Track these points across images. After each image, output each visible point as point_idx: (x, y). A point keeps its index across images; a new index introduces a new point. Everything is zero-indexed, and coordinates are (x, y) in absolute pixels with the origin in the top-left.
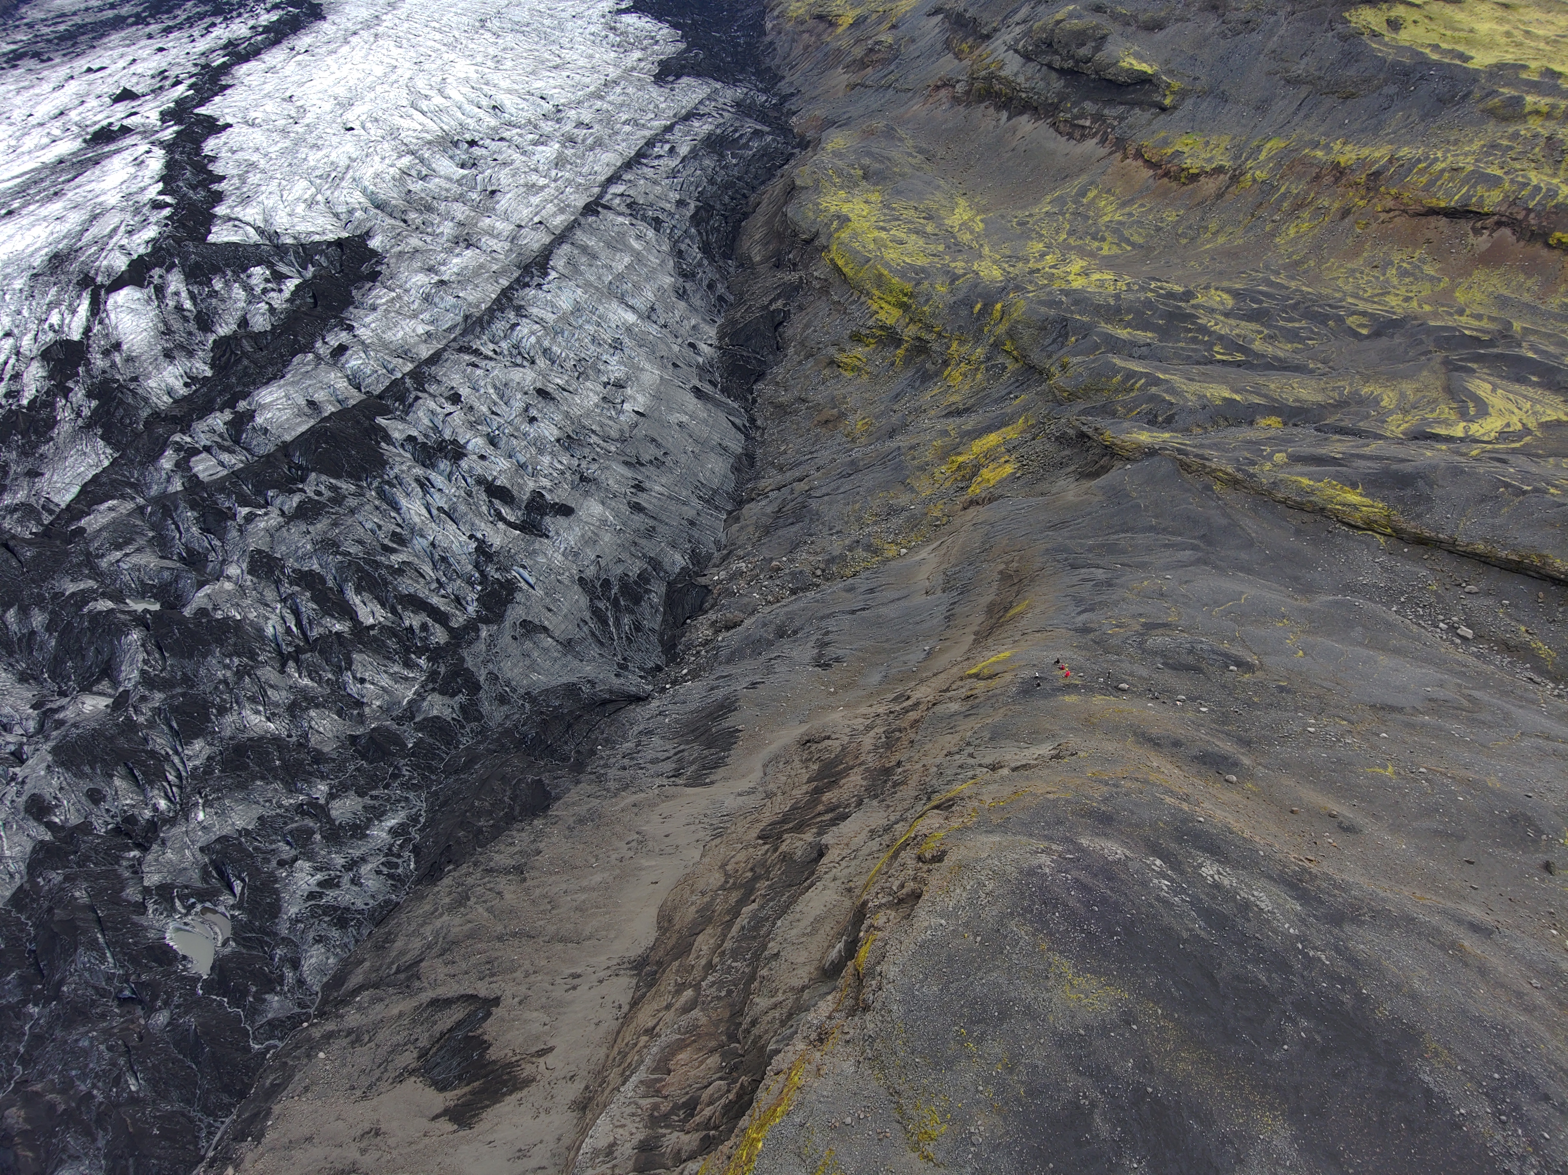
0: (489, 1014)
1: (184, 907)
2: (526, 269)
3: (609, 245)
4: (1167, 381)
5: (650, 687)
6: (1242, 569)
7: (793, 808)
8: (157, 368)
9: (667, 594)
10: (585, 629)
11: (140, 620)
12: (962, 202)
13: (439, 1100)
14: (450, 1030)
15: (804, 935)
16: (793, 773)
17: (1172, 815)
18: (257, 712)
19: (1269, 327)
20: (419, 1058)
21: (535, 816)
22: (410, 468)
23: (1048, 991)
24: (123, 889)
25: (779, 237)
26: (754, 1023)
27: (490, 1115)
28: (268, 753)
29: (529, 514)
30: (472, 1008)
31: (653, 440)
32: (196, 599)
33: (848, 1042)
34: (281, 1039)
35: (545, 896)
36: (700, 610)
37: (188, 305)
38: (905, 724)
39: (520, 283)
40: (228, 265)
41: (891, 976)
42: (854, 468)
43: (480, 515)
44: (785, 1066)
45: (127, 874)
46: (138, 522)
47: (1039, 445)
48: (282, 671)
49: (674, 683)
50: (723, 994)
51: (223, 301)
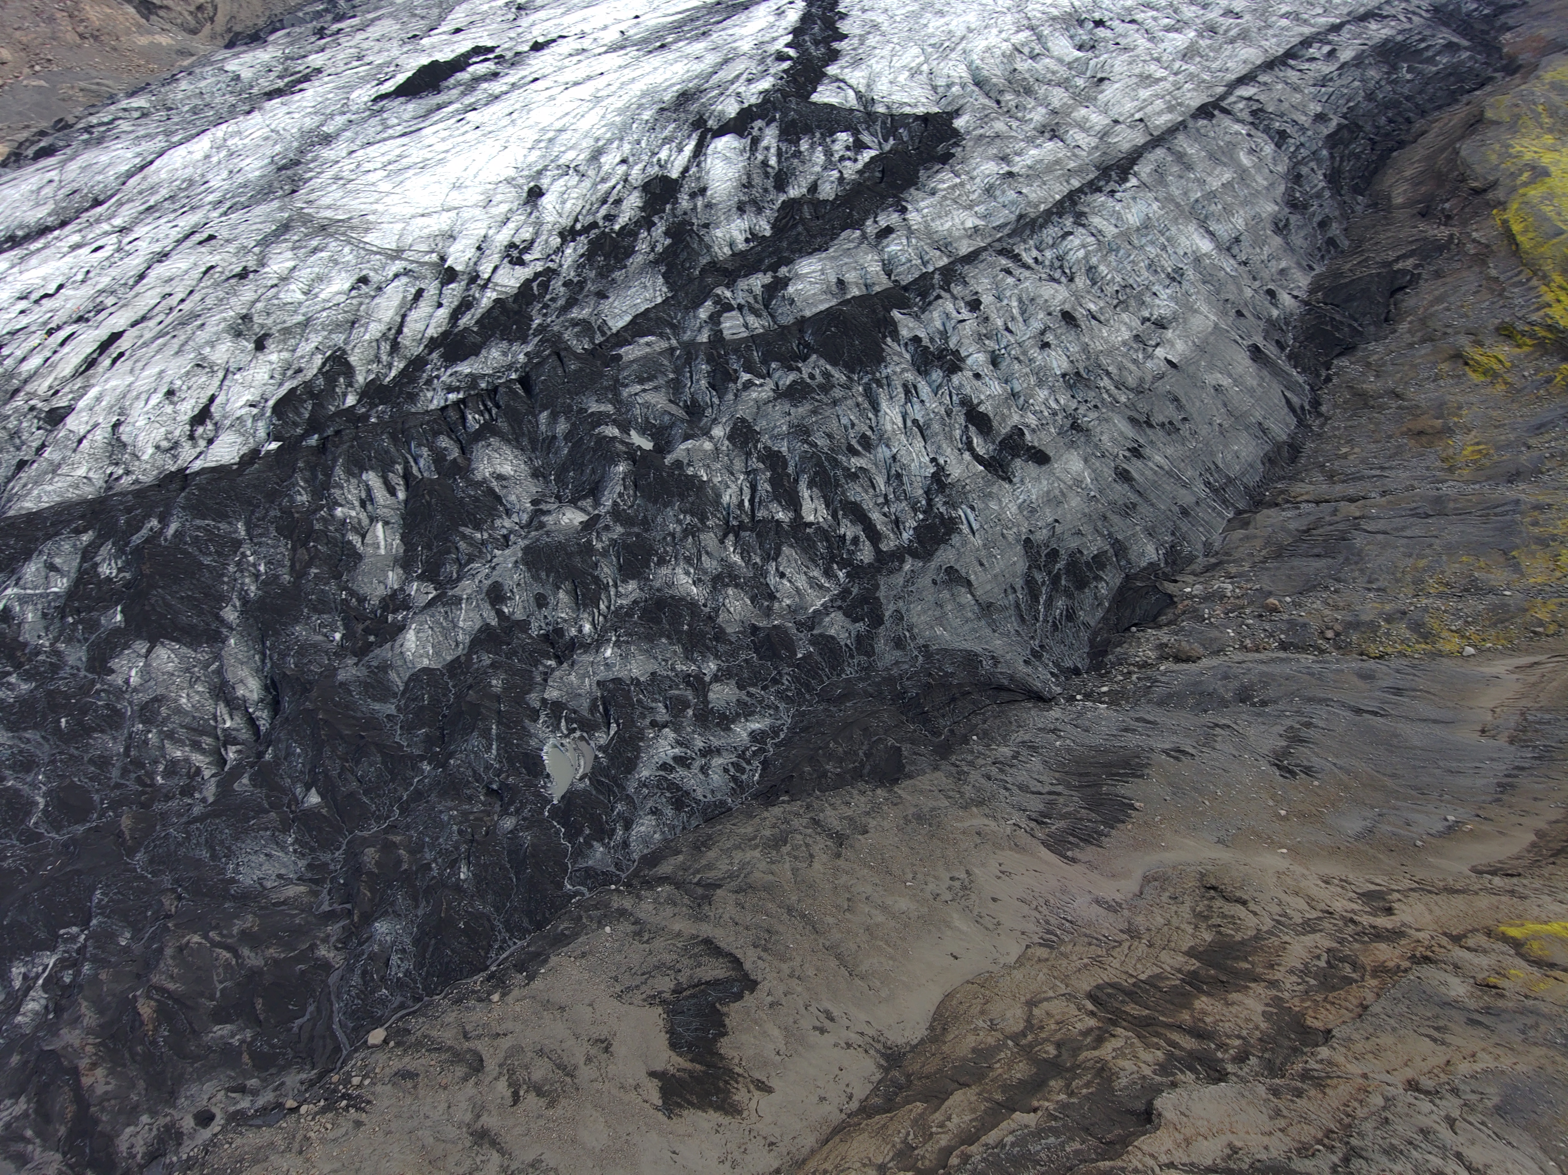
1: (567, 729)
2: (1105, 171)
3: (1212, 156)
5: (1058, 690)
8: (728, 218)
9: (1120, 589)
11: (631, 454)
13: (665, 1056)
14: (706, 984)
16: (1175, 922)
18: (687, 573)
20: (674, 992)
21: (881, 784)
22: (903, 370)
29: (1000, 451)
30: (733, 975)
31: (1176, 400)
32: (678, 450)
34: (590, 890)
35: (847, 889)
36: (1152, 621)
37: (773, 161)
42: (1437, 508)
43: (951, 438)
46: (665, 362)
48: (721, 542)
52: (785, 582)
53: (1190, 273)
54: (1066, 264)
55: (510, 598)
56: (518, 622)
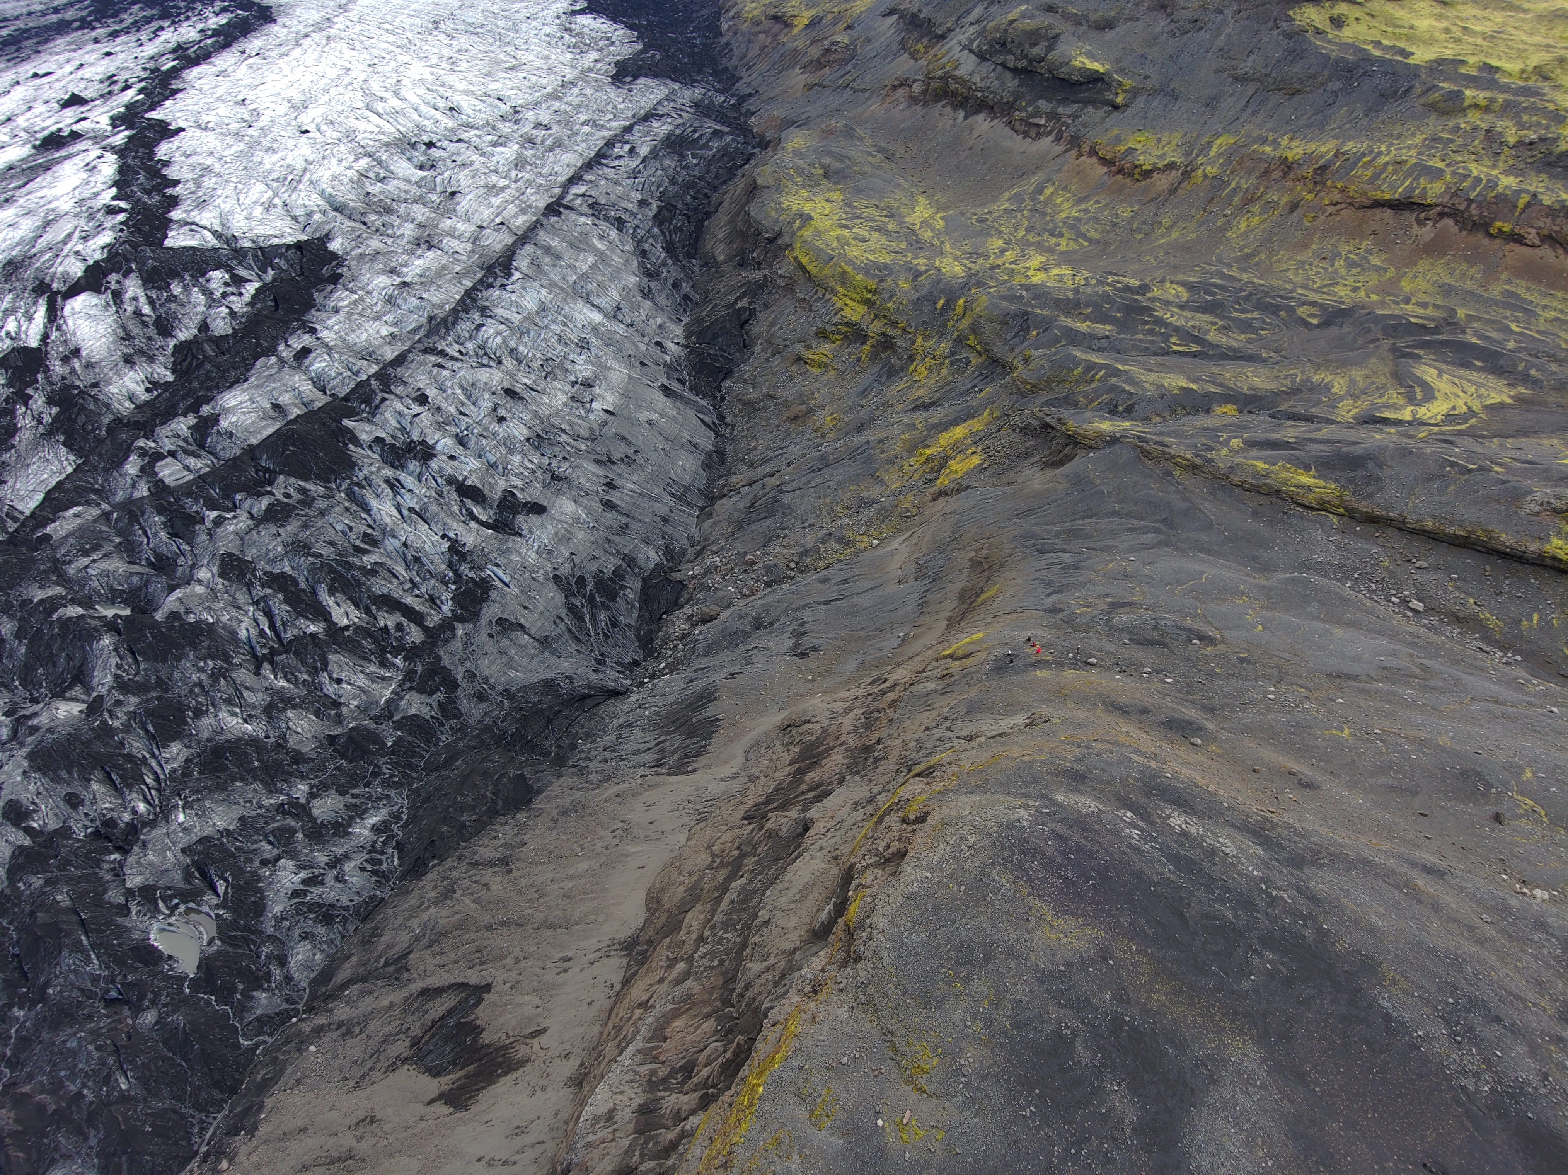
0: (480, 1000)
1: (168, 908)
2: (489, 270)
3: (572, 245)
4: (1126, 372)
5: (629, 682)
6: (1202, 550)
7: (776, 789)
8: (117, 373)
9: (642, 590)
10: (562, 625)
11: (111, 625)
12: (922, 200)
13: (434, 1086)
14: (441, 1018)
15: (793, 902)
16: (775, 757)
17: (1141, 772)
18: (234, 714)
19: (1222, 318)
20: (411, 1047)
21: (518, 809)
22: (379, 469)
23: (1029, 932)
24: (105, 892)
25: (743, 235)
26: (747, 987)
27: (486, 1097)
28: (246, 754)
29: (501, 513)
30: (463, 995)
31: (623, 438)
32: (167, 603)
33: (841, 990)
35: (532, 886)
36: (675, 605)
37: (147, 310)
38: (884, 705)
39: (484, 284)
40: (186, 270)
41: (881, 927)
42: (824, 462)
43: (452, 514)
44: (781, 1018)
45: (108, 877)
46: (104, 529)
47: (1006, 436)
48: (257, 674)
49: (652, 677)
50: (716, 963)
51: (182, 305)
52: (345, 686)
55: (34, 811)
56: (56, 831)
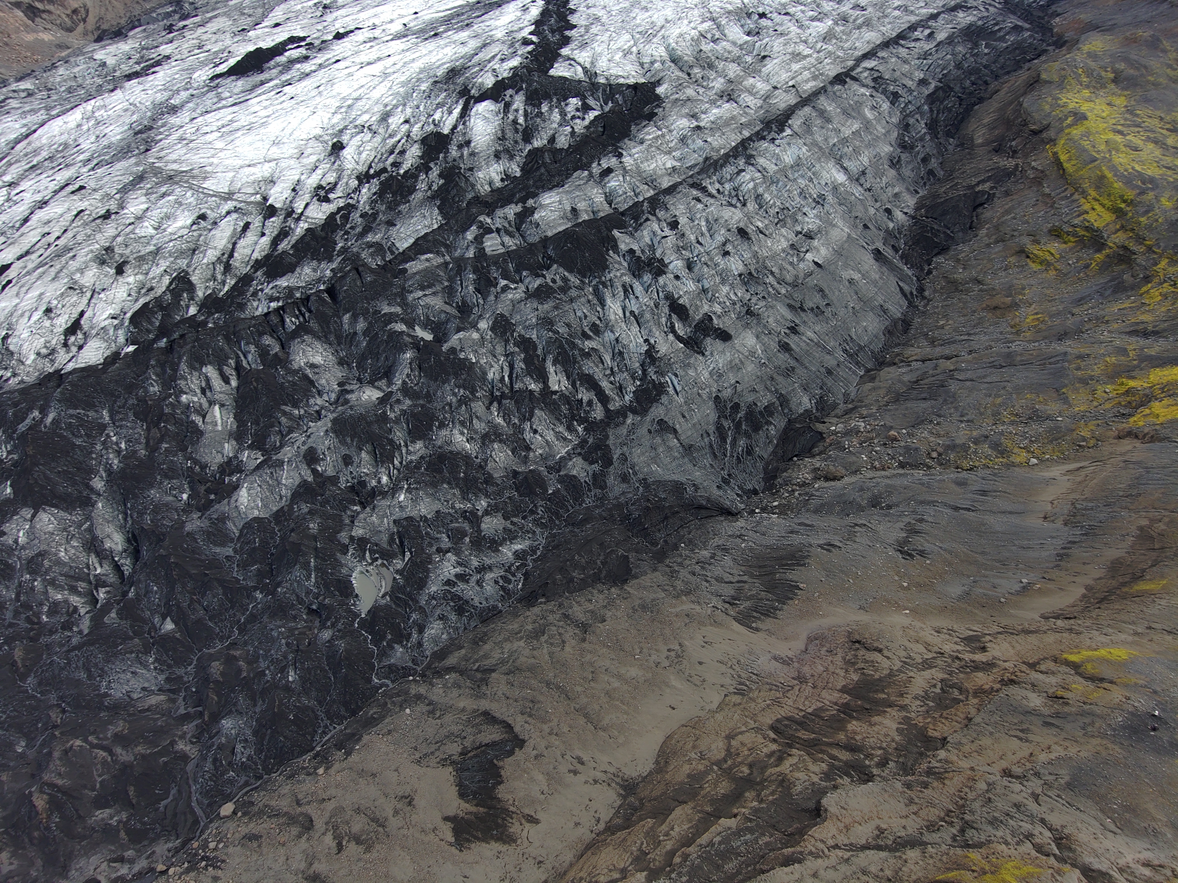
0: (512, 752)
1: (370, 559)
2: (767, 124)
3: (845, 112)
8: (487, 164)
9: (785, 430)
10: (706, 440)
11: (416, 344)
13: (455, 805)
14: (486, 745)
18: (462, 434)
20: (460, 755)
21: (614, 584)
22: (622, 275)
24: (340, 531)
25: (1008, 124)
28: (458, 466)
29: (695, 332)
31: (821, 290)
32: (453, 340)
34: (393, 682)
35: (591, 665)
36: (809, 452)
37: (521, 120)
39: (758, 136)
40: (556, 94)
42: (1009, 361)
43: (659, 324)
45: (346, 521)
46: (441, 274)
48: (488, 408)
49: (763, 510)
51: (544, 121)
52: (538, 436)
53: (830, 198)
54: (740, 193)
55: (322, 460)
56: (330, 478)
